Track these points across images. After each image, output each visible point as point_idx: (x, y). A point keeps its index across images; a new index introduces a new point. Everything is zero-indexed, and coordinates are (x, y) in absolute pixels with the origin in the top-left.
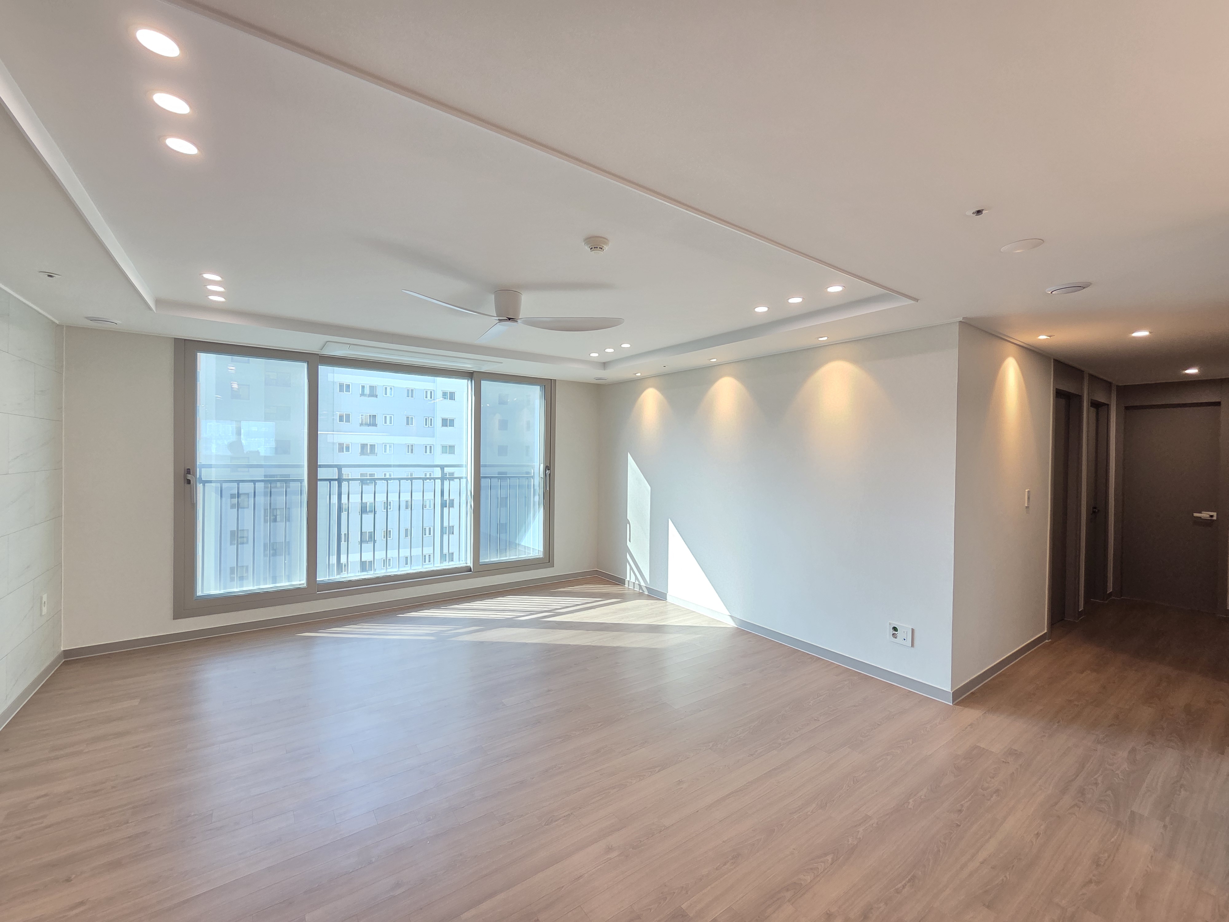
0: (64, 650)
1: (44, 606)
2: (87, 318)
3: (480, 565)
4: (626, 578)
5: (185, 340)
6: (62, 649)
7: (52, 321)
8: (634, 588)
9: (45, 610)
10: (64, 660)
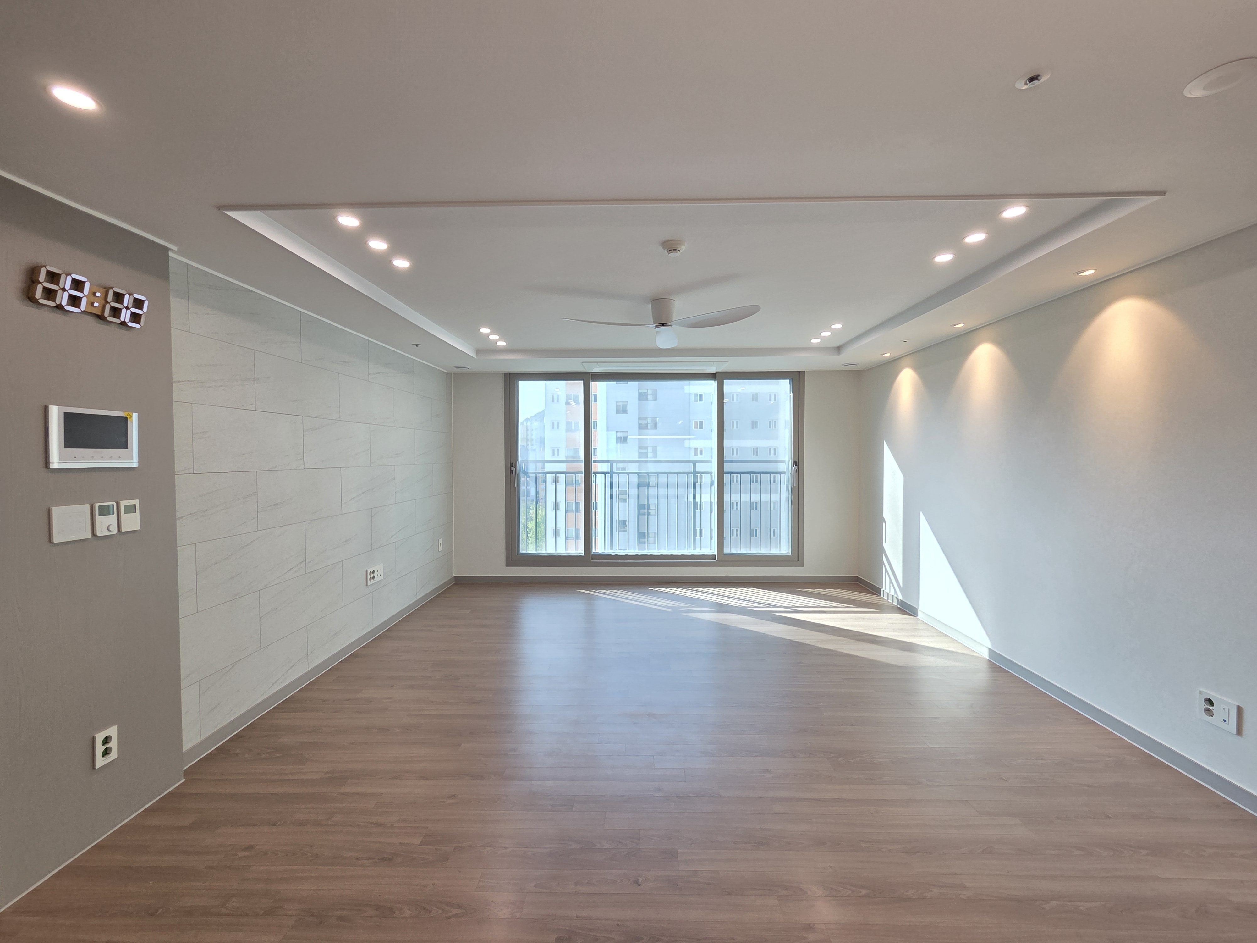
0: (455, 576)
1: (440, 546)
2: (455, 367)
3: (724, 555)
4: (882, 588)
5: (510, 373)
6: (454, 575)
7: (442, 371)
8: (893, 601)
9: (441, 548)
10: (455, 582)
